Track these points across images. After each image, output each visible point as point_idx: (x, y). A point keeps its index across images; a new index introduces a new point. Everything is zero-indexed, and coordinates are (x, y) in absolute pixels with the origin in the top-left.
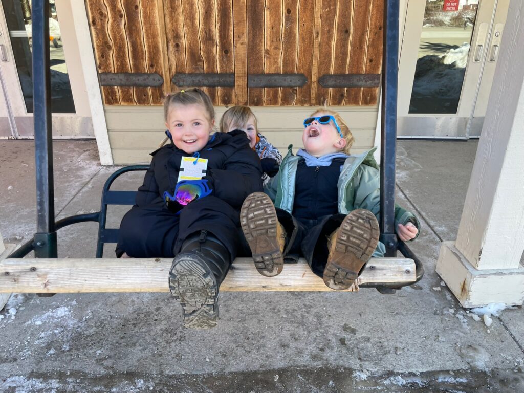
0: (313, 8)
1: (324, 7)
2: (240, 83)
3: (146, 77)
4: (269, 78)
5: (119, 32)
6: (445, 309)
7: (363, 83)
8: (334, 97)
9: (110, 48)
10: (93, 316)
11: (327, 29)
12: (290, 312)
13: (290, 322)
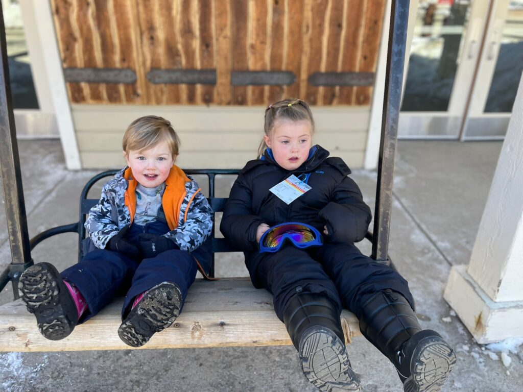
2: (223, 82)
3: (117, 72)
4: (255, 75)
5: (86, 22)
6: (458, 346)
7: (357, 81)
8: (325, 97)
9: (75, 40)
11: (318, 22)
12: (283, 353)
13: (284, 366)
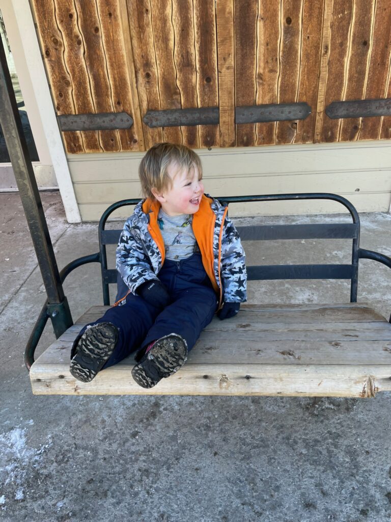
0: (321, 13)
1: (336, 12)
2: (226, 119)
3: (112, 117)
4: (263, 110)
5: (78, 64)
7: (384, 110)
8: (345, 131)
9: (68, 84)
10: (54, 444)
11: (339, 41)
12: (311, 444)
13: (313, 462)
